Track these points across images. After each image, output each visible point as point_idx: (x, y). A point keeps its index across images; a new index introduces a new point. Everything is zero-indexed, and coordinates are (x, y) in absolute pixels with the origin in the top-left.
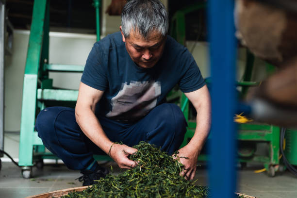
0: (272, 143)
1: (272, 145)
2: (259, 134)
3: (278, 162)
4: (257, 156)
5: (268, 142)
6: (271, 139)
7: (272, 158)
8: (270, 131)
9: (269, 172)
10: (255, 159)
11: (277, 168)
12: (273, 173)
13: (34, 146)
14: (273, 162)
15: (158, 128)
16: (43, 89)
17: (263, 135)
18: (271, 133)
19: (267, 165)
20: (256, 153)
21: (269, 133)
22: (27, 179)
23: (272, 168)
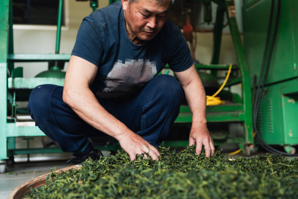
0: (246, 122)
1: (246, 125)
2: (233, 115)
3: (252, 142)
4: (230, 138)
5: (242, 123)
6: (245, 119)
7: (247, 138)
8: (243, 112)
9: (244, 152)
10: (229, 141)
11: (252, 147)
12: (249, 153)
13: (8, 138)
14: (248, 142)
15: (154, 100)
16: (14, 78)
17: (237, 116)
18: (244, 113)
19: (241, 146)
20: (229, 136)
21: (242, 113)
22: (2, 173)
23: (247, 147)
